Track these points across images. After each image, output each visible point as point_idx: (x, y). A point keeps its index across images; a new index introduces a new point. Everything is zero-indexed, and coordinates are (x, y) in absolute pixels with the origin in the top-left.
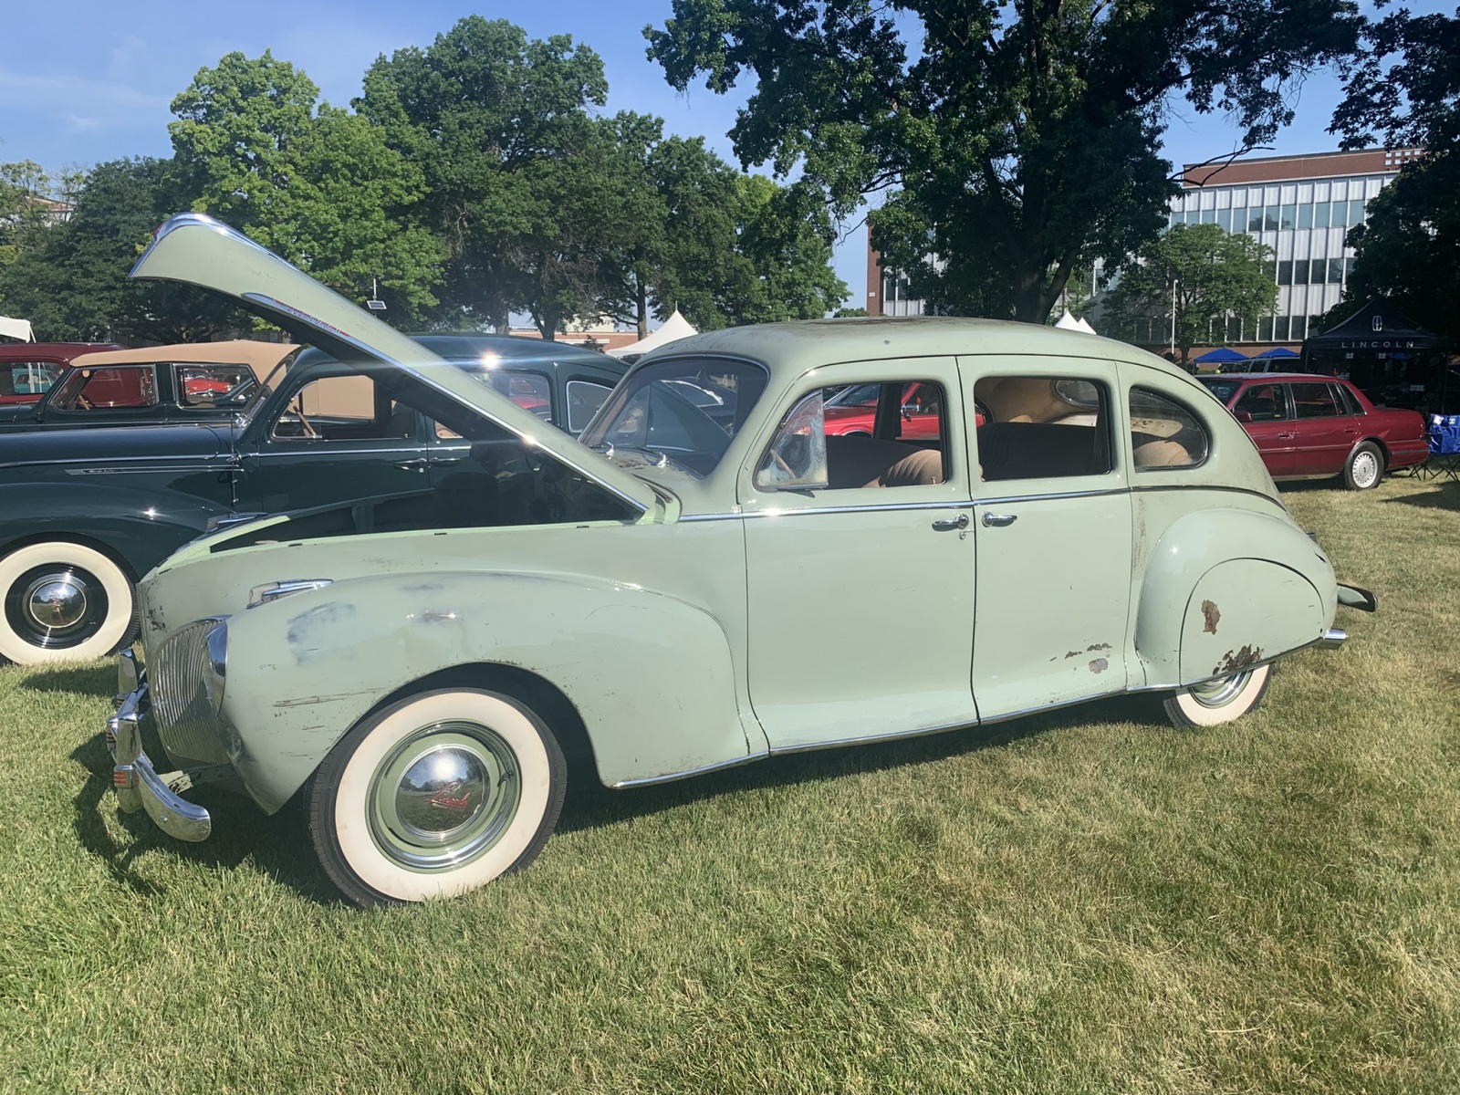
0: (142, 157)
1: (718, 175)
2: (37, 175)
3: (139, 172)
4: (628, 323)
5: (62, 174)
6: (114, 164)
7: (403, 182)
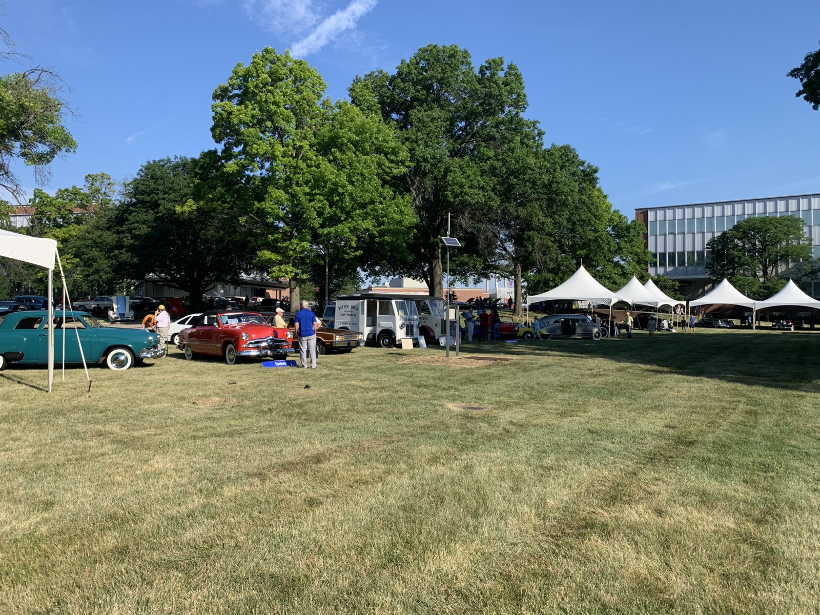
0: (179, 157)
1: (584, 171)
2: (106, 182)
3: (176, 167)
5: (122, 182)
6: (159, 161)
7: (393, 157)
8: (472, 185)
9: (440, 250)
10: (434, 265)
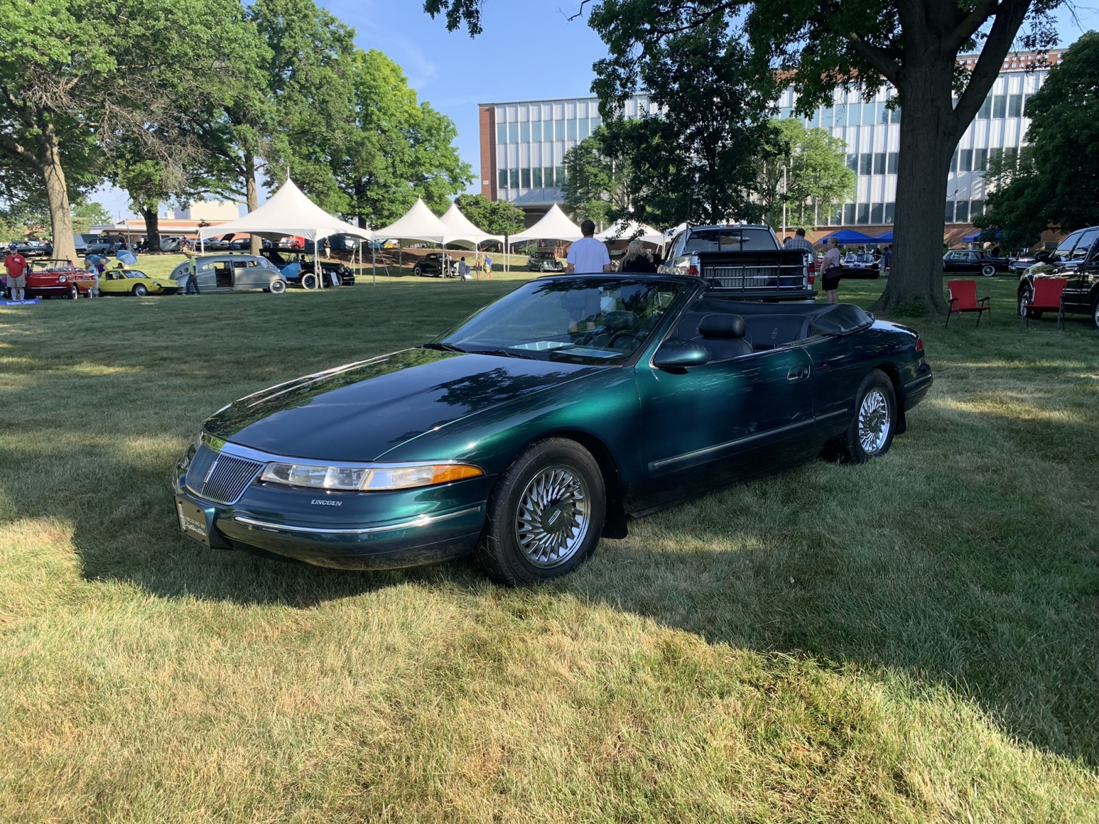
1: (333, 33)
4: (234, 200)
8: (36, 29)
9: (55, 150)
10: (46, 175)
